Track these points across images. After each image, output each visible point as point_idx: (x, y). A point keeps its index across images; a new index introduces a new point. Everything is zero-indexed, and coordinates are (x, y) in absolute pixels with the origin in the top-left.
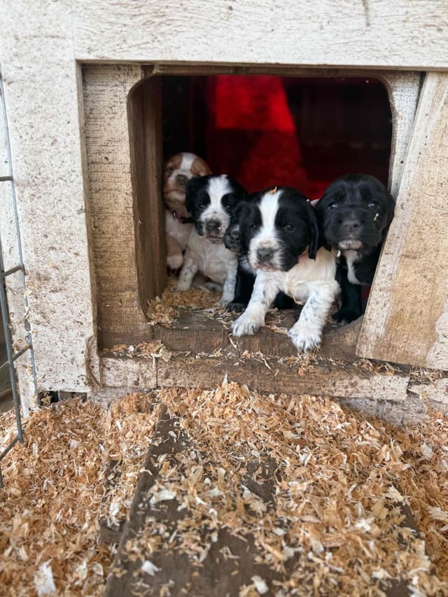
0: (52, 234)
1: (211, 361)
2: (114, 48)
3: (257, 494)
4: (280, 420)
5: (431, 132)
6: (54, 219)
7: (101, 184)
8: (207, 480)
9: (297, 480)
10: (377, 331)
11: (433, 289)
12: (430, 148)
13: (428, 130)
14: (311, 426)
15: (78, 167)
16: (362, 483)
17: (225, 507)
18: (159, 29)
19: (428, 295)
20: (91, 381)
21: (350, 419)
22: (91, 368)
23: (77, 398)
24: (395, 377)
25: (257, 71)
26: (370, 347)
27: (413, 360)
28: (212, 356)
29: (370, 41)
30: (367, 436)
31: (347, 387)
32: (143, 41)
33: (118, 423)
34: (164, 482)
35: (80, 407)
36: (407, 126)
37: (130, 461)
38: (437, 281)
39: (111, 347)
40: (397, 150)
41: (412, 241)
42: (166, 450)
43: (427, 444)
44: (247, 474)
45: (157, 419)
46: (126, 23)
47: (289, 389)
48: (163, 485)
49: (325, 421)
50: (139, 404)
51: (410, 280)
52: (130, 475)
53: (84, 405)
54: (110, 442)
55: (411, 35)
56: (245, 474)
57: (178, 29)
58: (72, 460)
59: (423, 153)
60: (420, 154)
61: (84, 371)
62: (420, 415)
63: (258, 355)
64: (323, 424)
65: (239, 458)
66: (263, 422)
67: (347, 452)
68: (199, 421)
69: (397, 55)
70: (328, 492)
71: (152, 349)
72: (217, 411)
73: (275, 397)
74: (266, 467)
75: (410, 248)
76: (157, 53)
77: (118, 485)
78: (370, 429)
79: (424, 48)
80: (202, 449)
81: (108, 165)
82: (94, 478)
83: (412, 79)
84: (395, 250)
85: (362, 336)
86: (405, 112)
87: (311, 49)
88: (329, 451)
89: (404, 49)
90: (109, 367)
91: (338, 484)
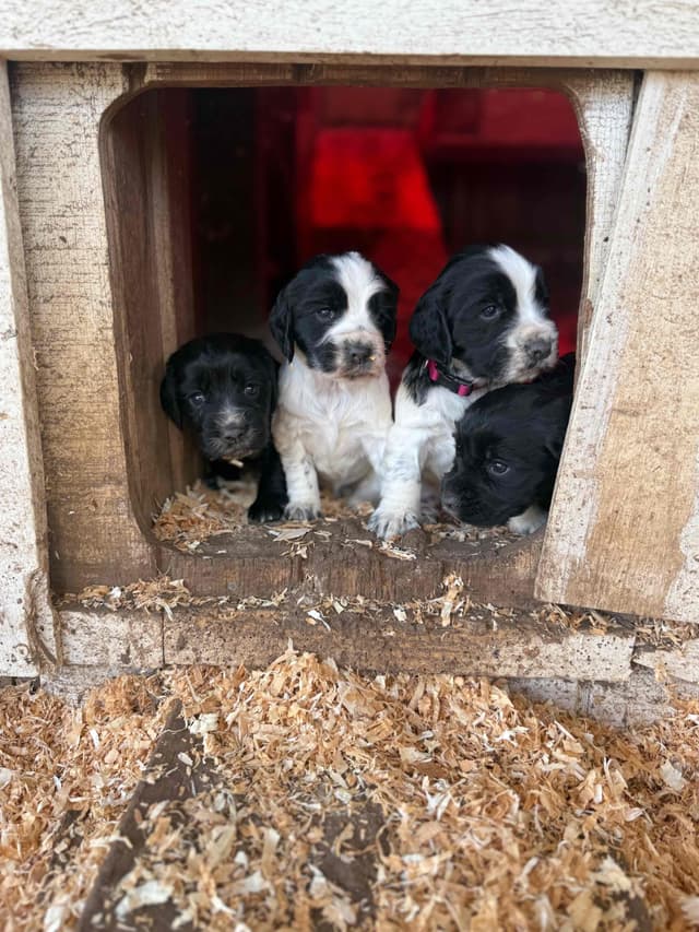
1: (266, 614)
2: (62, 29)
3: (339, 884)
4: (394, 727)
5: (658, 183)
7: (53, 286)
8: (241, 857)
9: (420, 852)
10: (572, 552)
11: (673, 471)
12: (656, 211)
13: (652, 178)
14: (454, 736)
16: (549, 852)
17: (271, 917)
19: (663, 483)
20: (38, 655)
21: (527, 719)
22: (39, 630)
23: (22, 685)
24: (608, 638)
25: (335, 75)
26: (560, 582)
27: (641, 605)
28: (268, 604)
29: (538, 11)
30: (558, 754)
31: (520, 658)
32: (116, 15)
33: (93, 733)
34: (154, 863)
35: (25, 704)
36: (612, 173)
37: (102, 813)
38: (679, 457)
39: (79, 591)
40: (595, 217)
41: (630, 382)
42: (168, 792)
43: (673, 763)
44: (323, 839)
45: (163, 727)
47: (412, 665)
48: (151, 870)
49: (480, 725)
50: (133, 698)
51: (627, 456)
52: (97, 844)
53: (33, 698)
54: (73, 772)
56: (319, 840)
59: (644, 220)
60: (638, 221)
61: (23, 637)
62: (658, 707)
63: (356, 601)
64: (476, 731)
65: (311, 806)
66: (361, 731)
67: (521, 787)
68: (239, 731)
69: (589, 35)
70: (483, 875)
71: (155, 593)
72: (275, 711)
73: (386, 681)
74: (361, 824)
75: (626, 397)
76: (142, 36)
77: (73, 864)
78: (565, 738)
79: (639, 23)
80: (238, 789)
81: (66, 251)
82: (33, 848)
83: (618, 86)
84: (598, 400)
85: (544, 562)
86: (609, 147)
87: (430, 27)
88: (486, 788)
89: (602, 25)
90: (74, 627)
91: (501, 858)
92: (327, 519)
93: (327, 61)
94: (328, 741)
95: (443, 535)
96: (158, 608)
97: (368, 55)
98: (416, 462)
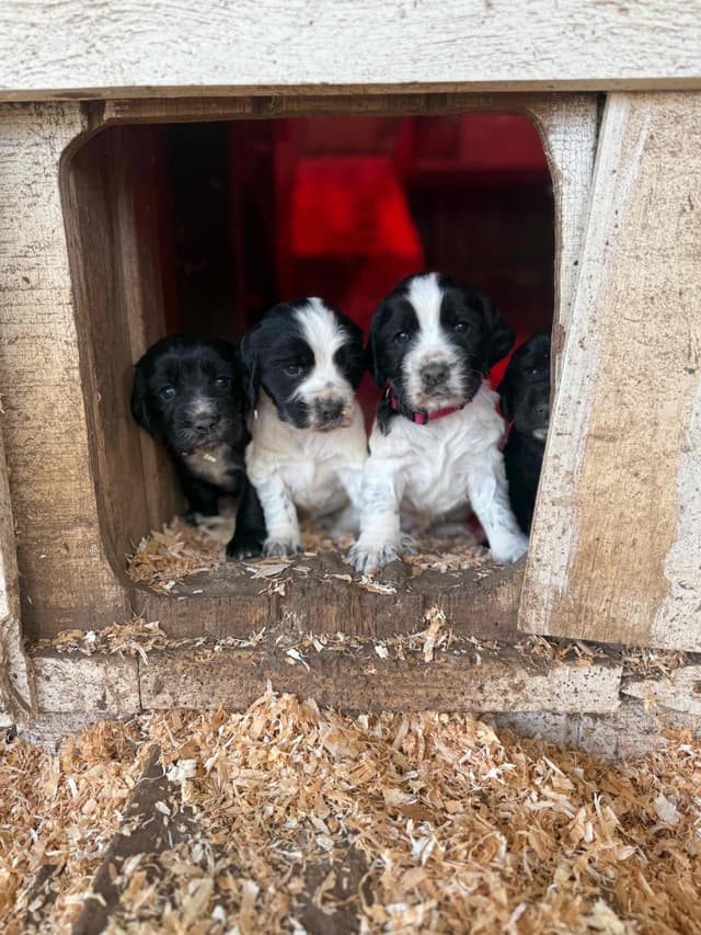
1: (244, 655)
2: (16, 69)
4: (377, 768)
5: (625, 205)
7: (17, 327)
8: (219, 912)
9: (405, 901)
10: (554, 582)
11: (653, 496)
12: (625, 233)
13: (619, 199)
14: (440, 775)
16: (539, 896)
18: (98, 30)
19: (644, 509)
20: (12, 704)
21: (516, 756)
22: (12, 678)
24: (596, 669)
25: (295, 106)
26: (543, 612)
27: (627, 634)
28: (246, 644)
29: (495, 36)
30: (546, 791)
31: (505, 692)
32: (70, 53)
33: (71, 782)
34: (128, 921)
36: (580, 196)
37: (78, 867)
38: (659, 482)
39: (53, 636)
40: (564, 240)
41: (605, 407)
42: (144, 845)
43: (667, 796)
44: (304, 889)
45: (141, 774)
46: (35, 21)
47: (396, 702)
48: (124, 928)
49: (466, 763)
50: (111, 744)
51: (608, 481)
52: (73, 900)
53: (9, 748)
54: (49, 824)
55: (570, 21)
56: (300, 891)
57: (132, 27)
59: (613, 242)
60: (607, 244)
62: (650, 738)
63: (336, 639)
64: (463, 769)
65: (292, 854)
66: (344, 774)
67: (509, 827)
68: (218, 777)
69: (548, 59)
70: (470, 923)
71: (130, 636)
72: (255, 756)
73: (369, 721)
74: (344, 872)
75: (602, 422)
76: (97, 74)
77: (47, 923)
78: (554, 773)
79: (598, 45)
80: (217, 838)
81: (29, 292)
82: (7, 906)
83: (582, 109)
84: (574, 427)
85: (526, 592)
86: (575, 171)
87: (387, 55)
88: (473, 830)
89: (561, 49)
90: (48, 674)
91: (488, 905)
92: (307, 554)
93: (285, 92)
94: (309, 785)
95: (424, 566)
96: (133, 652)
97: (325, 86)
98: (392, 492)
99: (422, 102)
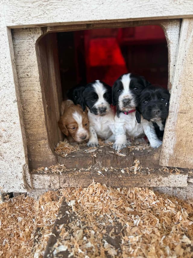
0: (2, 114)
1: (87, 173)
2: (25, 19)
3: (112, 244)
4: (123, 202)
5: (188, 49)
6: (2, 106)
7: (25, 88)
8: (85, 238)
9: (133, 235)
10: (169, 152)
12: (188, 57)
13: (186, 48)
14: (140, 204)
15: (12, 80)
16: (168, 234)
17: (94, 254)
18: (46, 8)
20: (27, 187)
21: (159, 198)
22: (27, 180)
23: (22, 195)
24: (181, 175)
25: (98, 26)
26: (166, 160)
27: (189, 166)
28: (87, 170)
29: (152, 5)
30: (168, 207)
31: (156, 182)
32: (39, 15)
33: (42, 207)
34: (62, 240)
35: (24, 200)
36: (175, 47)
37: (46, 228)
39: (36, 169)
40: (171, 60)
41: (183, 104)
42: (64, 222)
45: (61, 204)
46: (30, 6)
47: (127, 185)
48: (61, 242)
49: (146, 200)
50: (52, 197)
51: (183, 125)
52: (46, 236)
53: (26, 198)
54: (38, 217)
56: (105, 233)
57: (56, 7)
58: (18, 228)
59: (185, 59)
60: (183, 60)
61: (22, 182)
63: (110, 168)
64: (145, 202)
65: (102, 224)
66: (114, 203)
67: (159, 217)
68: (81, 205)
69: (167, 10)
70: (150, 241)
71: (57, 168)
72: (91, 199)
73: (120, 190)
74: (116, 228)
75: (182, 108)
76: (46, 19)
77: (40, 242)
78: (170, 203)
79: (181, 6)
80: (82, 220)
81: (28, 78)
82: (29, 238)
83: (176, 23)
84: (175, 110)
85: (162, 155)
86: (174, 40)
87: (123, 11)
88: (150, 217)
89: (170, 7)
90: (36, 179)
91: (155, 236)
92: (101, 146)
93: (96, 22)
94: (106, 206)
95: (133, 149)
96: (58, 172)
97: (107, 20)
98: (123, 129)
99: (132, 23)
